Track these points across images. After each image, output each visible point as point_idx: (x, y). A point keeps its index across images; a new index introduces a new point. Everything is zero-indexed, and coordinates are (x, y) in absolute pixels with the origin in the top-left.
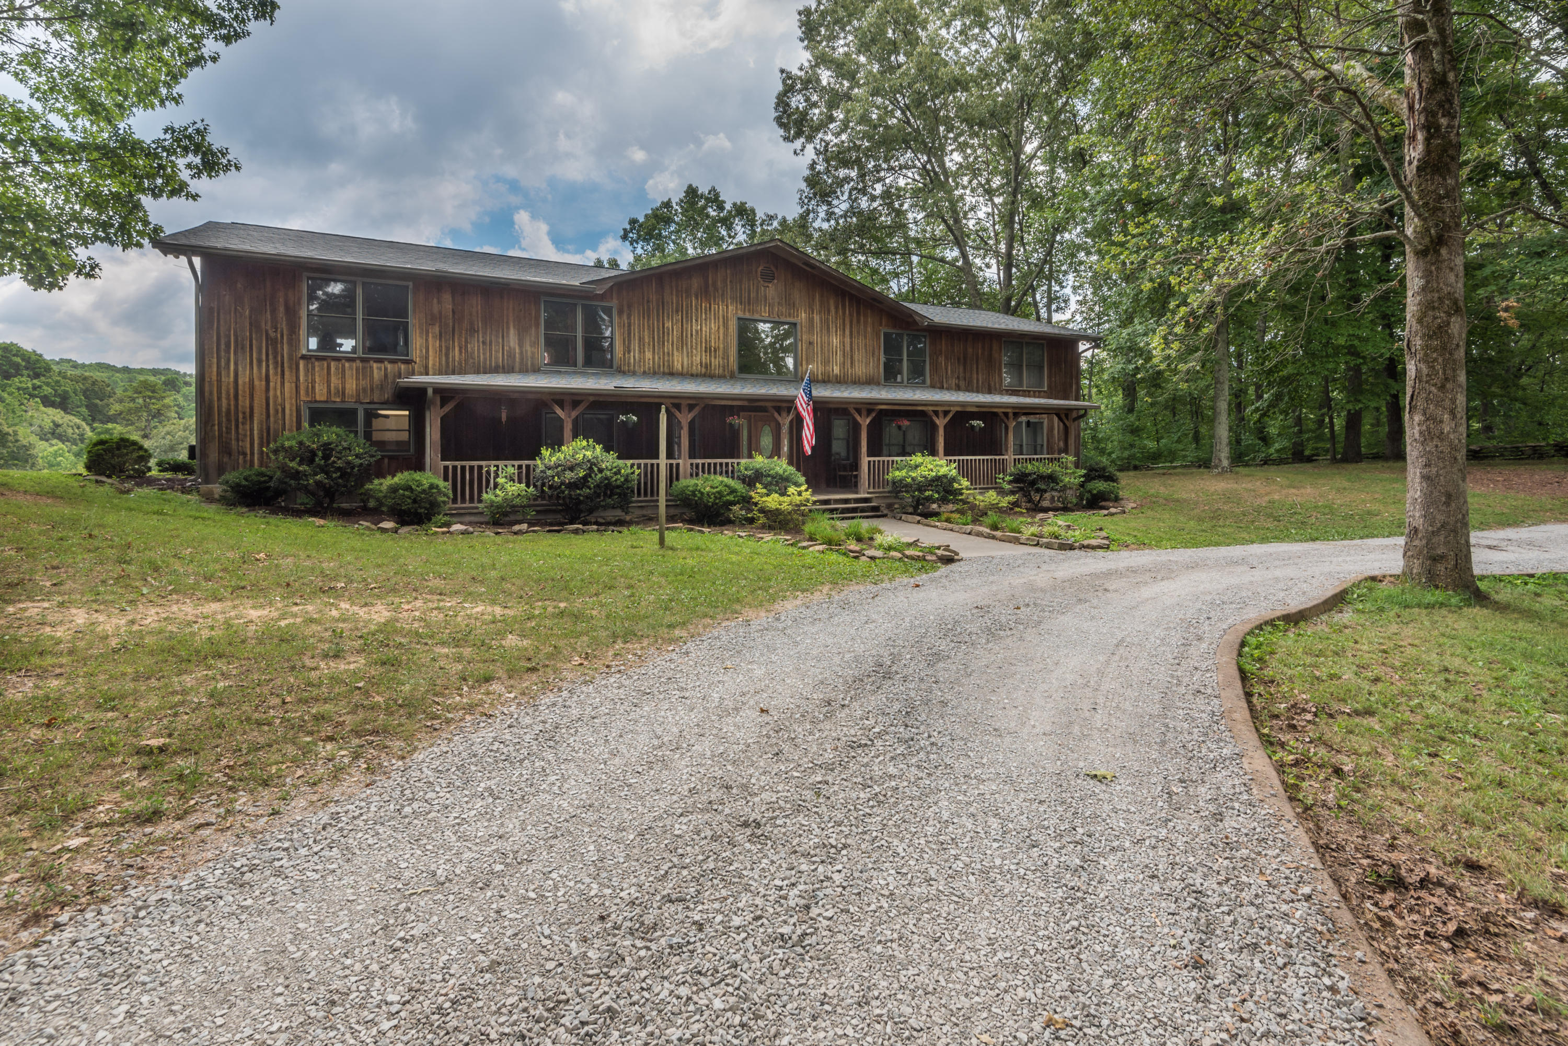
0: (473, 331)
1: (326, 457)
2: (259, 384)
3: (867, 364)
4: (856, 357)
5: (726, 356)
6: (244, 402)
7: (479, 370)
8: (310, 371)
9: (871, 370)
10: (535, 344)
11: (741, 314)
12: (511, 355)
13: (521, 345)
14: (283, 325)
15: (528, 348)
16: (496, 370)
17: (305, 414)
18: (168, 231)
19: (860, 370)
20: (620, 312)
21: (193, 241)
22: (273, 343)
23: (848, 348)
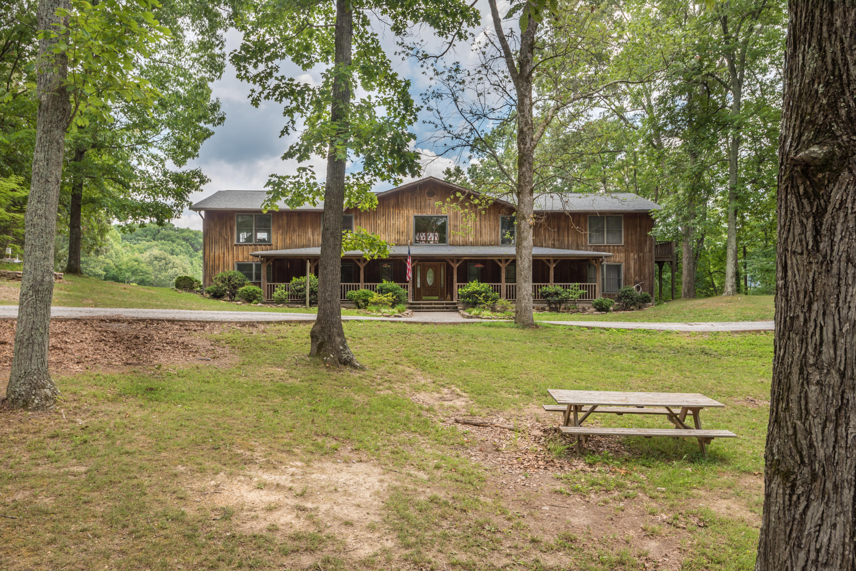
0: (294, 231)
1: (229, 281)
2: (222, 256)
3: (491, 235)
4: (483, 231)
5: (408, 235)
6: (217, 262)
7: (296, 247)
8: (237, 250)
9: (493, 237)
10: (318, 235)
11: (416, 214)
12: (309, 240)
13: (313, 235)
14: (229, 233)
15: (316, 237)
16: (303, 246)
17: (236, 266)
18: (194, 203)
19: (486, 238)
20: (356, 218)
21: (202, 206)
22: (226, 240)
23: (478, 227)
